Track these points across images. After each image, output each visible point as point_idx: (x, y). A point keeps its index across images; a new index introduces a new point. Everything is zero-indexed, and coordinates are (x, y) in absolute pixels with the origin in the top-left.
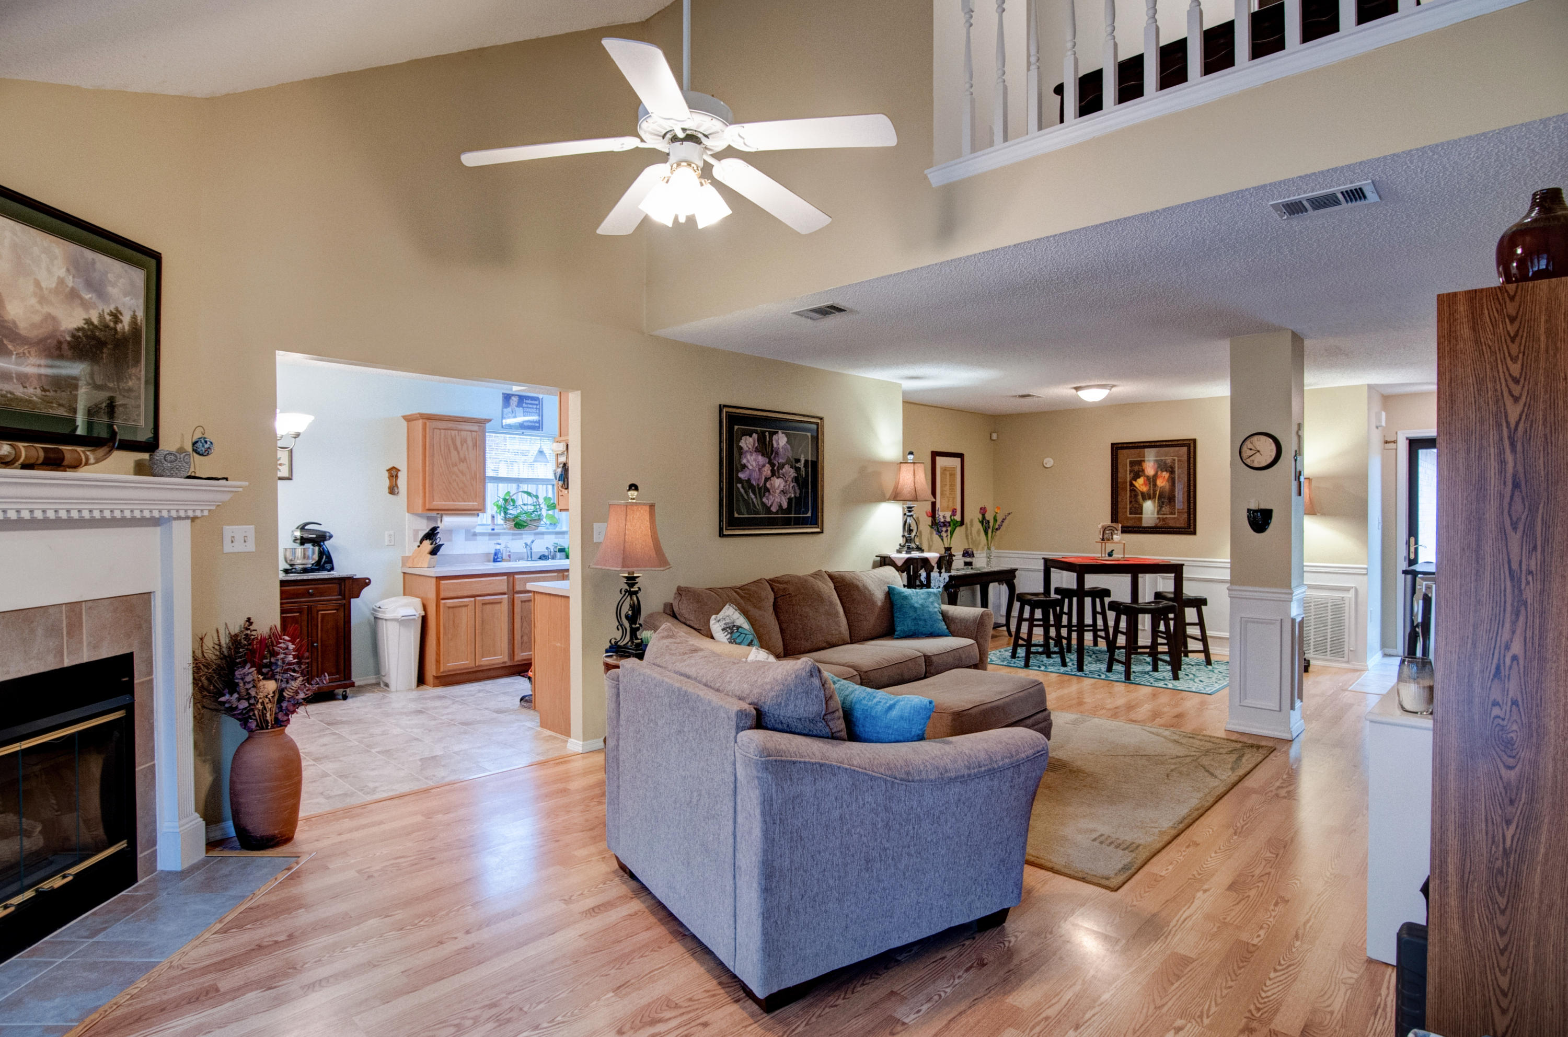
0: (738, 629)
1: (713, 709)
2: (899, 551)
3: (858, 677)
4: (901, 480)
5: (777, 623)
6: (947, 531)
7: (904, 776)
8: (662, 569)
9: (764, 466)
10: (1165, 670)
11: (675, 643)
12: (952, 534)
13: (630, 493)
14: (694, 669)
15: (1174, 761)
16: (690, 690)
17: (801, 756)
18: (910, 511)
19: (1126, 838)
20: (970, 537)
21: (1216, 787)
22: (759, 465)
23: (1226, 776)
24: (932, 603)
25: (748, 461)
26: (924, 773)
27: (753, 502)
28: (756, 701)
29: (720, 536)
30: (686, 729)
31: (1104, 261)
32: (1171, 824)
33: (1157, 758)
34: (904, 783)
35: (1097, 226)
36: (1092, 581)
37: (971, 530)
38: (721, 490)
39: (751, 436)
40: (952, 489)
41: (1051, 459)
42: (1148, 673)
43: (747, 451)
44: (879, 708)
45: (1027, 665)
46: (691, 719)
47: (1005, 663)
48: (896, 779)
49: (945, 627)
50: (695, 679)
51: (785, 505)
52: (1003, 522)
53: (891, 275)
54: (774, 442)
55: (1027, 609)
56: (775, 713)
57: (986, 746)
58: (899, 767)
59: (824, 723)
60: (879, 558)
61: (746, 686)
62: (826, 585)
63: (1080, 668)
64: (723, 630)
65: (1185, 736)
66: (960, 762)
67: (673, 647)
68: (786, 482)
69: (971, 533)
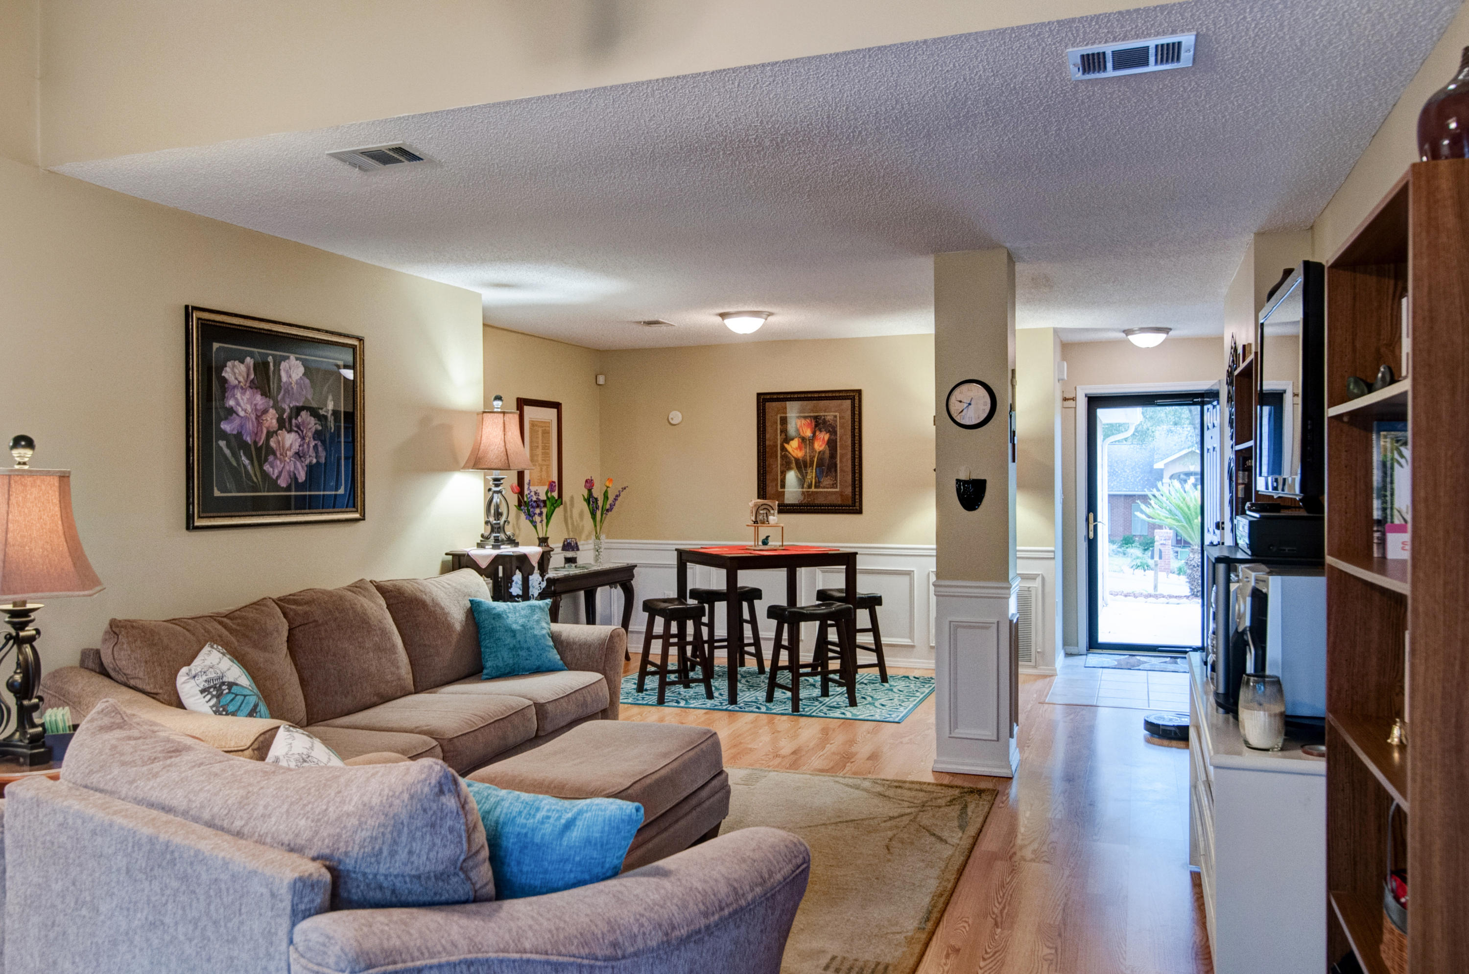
0: (230, 688)
1: (234, 877)
2: (480, 545)
3: (439, 749)
4: (484, 438)
5: (294, 670)
6: (541, 514)
7: (609, 952)
8: (86, 593)
9: (265, 411)
10: (838, 693)
11: (129, 738)
12: (549, 518)
13: (16, 453)
14: (180, 793)
15: (889, 824)
16: (178, 840)
17: (432, 955)
18: (497, 486)
19: (867, 956)
20: (569, 521)
21: (952, 856)
22: (256, 410)
23: (958, 839)
24: (538, 622)
25: (238, 404)
26: (640, 940)
27: (247, 471)
28: (327, 851)
29: (188, 528)
30: (168, 920)
31: (828, 117)
32: (916, 924)
33: (866, 822)
34: (611, 964)
35: (837, 54)
36: (747, 578)
37: (571, 511)
38: (189, 450)
39: (242, 361)
40: (546, 455)
41: (680, 415)
42: (816, 699)
43: (235, 387)
44: (547, 828)
45: (661, 701)
46: (182, 898)
47: (630, 701)
48: (597, 959)
49: (558, 657)
50: (185, 814)
51: (302, 477)
52: (616, 499)
53: (508, 103)
54: (283, 375)
55: (659, 621)
56: (368, 870)
57: (724, 870)
58: (600, 936)
59: (462, 876)
60: (451, 557)
61: (303, 822)
62: (375, 602)
63: (733, 699)
64: (202, 691)
65: (889, 786)
66: (691, 905)
67: (128, 747)
68: (303, 438)
69: (572, 517)
